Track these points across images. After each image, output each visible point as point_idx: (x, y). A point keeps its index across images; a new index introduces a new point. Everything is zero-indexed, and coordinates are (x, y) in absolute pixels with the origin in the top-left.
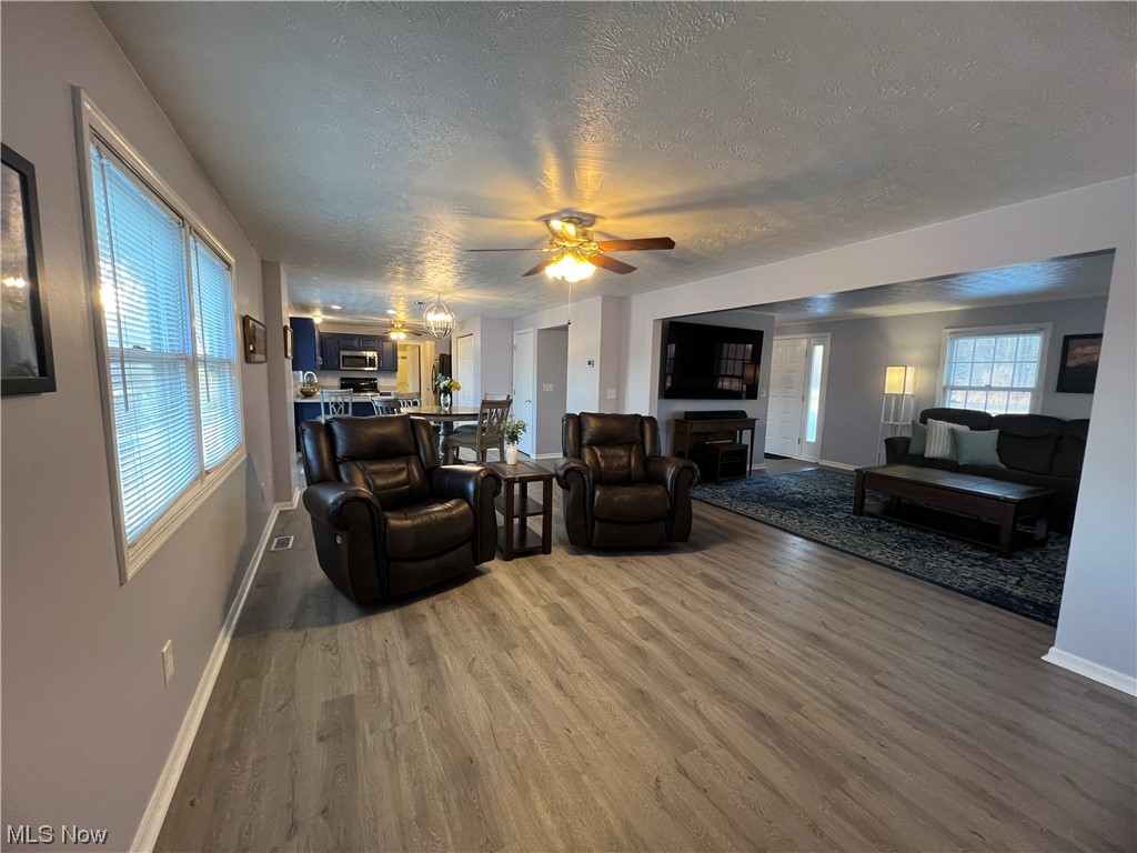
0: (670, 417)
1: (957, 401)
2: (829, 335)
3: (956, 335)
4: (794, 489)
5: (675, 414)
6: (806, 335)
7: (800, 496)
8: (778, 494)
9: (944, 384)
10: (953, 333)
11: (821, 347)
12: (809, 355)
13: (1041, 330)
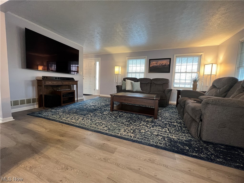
0: (35, 79)
1: (130, 76)
2: (100, 58)
3: (129, 59)
4: (91, 104)
5: (37, 77)
6: (94, 59)
7: (93, 107)
8: (85, 107)
9: (127, 72)
10: (128, 58)
11: (98, 62)
12: (95, 64)
13: (145, 58)
